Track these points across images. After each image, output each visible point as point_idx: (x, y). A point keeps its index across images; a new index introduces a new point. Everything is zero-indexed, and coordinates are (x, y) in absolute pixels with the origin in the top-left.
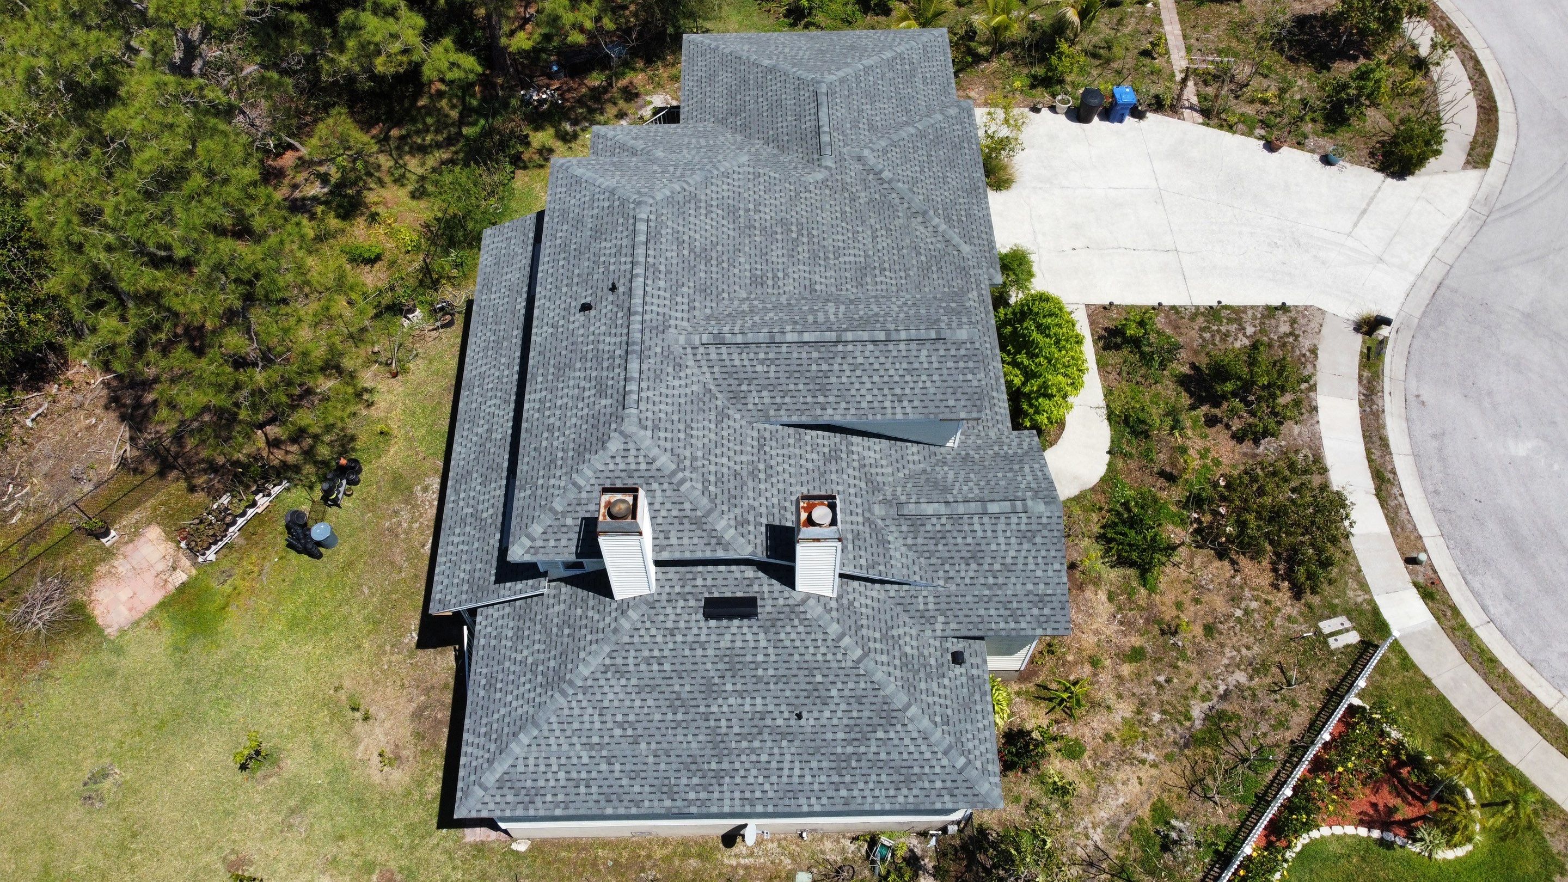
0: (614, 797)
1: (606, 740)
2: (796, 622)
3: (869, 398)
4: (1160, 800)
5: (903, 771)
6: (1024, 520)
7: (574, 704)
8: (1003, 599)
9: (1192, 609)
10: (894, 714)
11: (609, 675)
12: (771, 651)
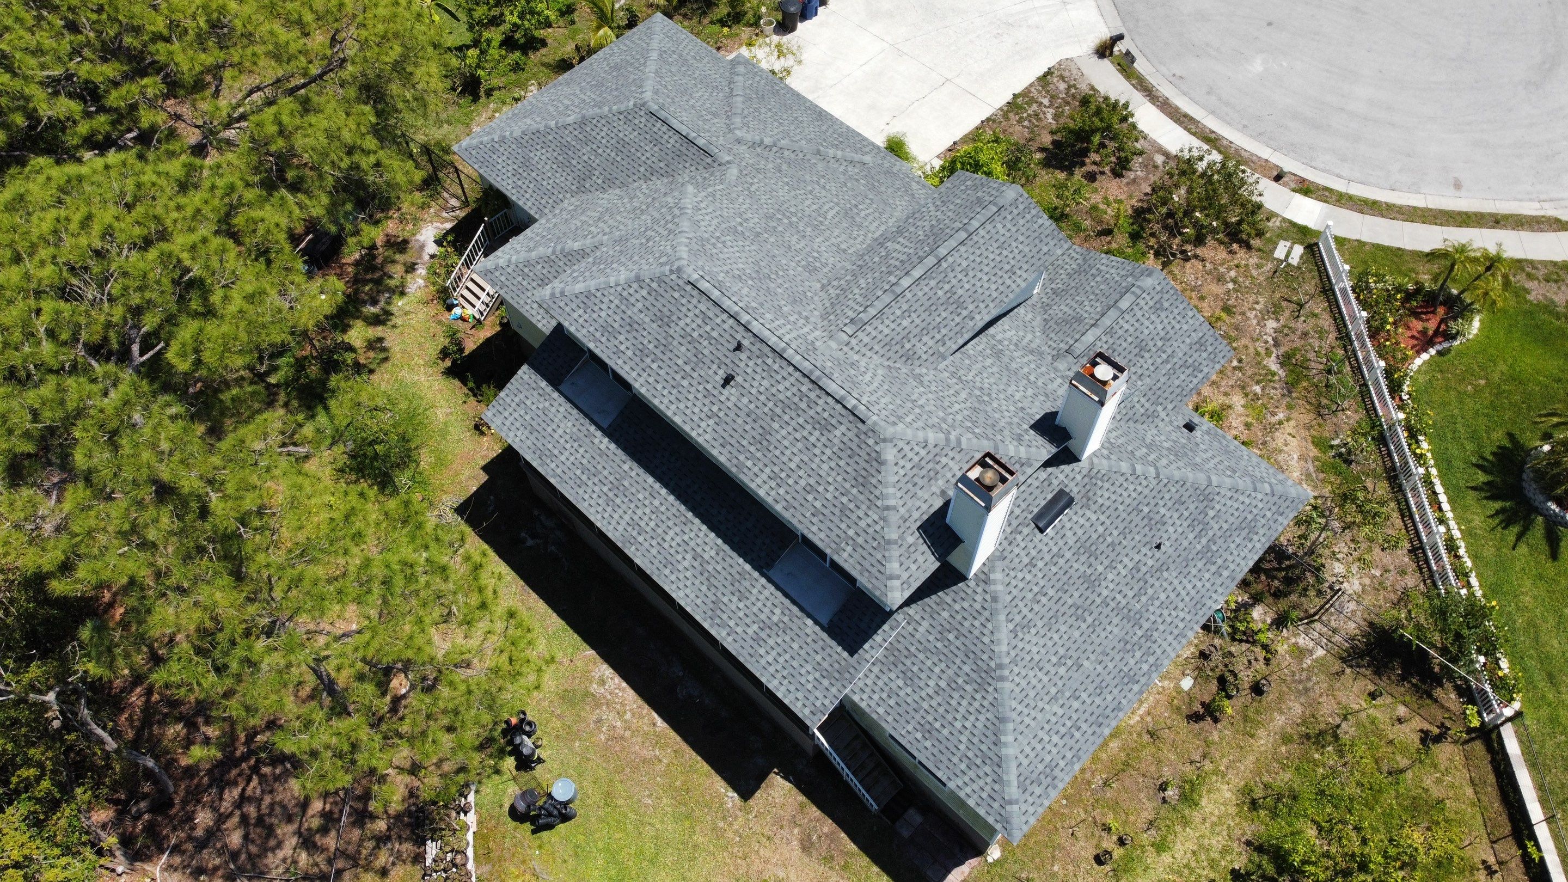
0: (1101, 719)
1: (1060, 683)
2: (1100, 483)
3: (994, 287)
4: (1313, 437)
5: (1244, 525)
6: (1148, 298)
7: (1017, 680)
8: (1181, 363)
9: (1205, 305)
10: (1207, 492)
11: (1020, 635)
12: (1103, 518)
